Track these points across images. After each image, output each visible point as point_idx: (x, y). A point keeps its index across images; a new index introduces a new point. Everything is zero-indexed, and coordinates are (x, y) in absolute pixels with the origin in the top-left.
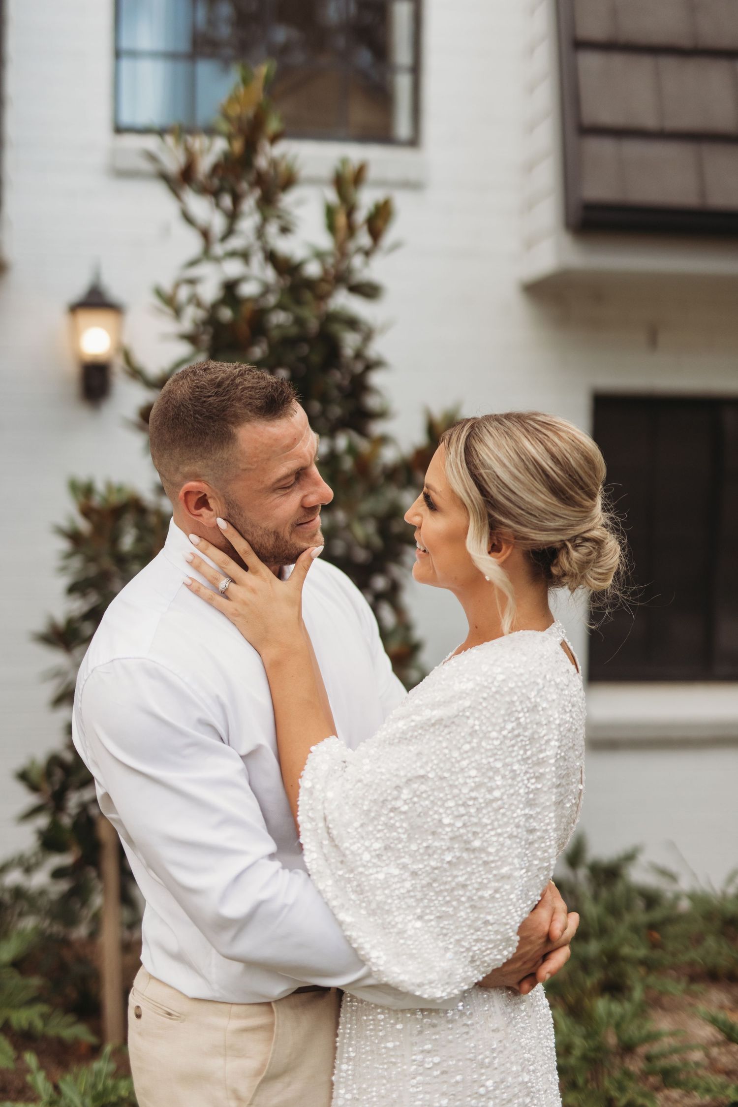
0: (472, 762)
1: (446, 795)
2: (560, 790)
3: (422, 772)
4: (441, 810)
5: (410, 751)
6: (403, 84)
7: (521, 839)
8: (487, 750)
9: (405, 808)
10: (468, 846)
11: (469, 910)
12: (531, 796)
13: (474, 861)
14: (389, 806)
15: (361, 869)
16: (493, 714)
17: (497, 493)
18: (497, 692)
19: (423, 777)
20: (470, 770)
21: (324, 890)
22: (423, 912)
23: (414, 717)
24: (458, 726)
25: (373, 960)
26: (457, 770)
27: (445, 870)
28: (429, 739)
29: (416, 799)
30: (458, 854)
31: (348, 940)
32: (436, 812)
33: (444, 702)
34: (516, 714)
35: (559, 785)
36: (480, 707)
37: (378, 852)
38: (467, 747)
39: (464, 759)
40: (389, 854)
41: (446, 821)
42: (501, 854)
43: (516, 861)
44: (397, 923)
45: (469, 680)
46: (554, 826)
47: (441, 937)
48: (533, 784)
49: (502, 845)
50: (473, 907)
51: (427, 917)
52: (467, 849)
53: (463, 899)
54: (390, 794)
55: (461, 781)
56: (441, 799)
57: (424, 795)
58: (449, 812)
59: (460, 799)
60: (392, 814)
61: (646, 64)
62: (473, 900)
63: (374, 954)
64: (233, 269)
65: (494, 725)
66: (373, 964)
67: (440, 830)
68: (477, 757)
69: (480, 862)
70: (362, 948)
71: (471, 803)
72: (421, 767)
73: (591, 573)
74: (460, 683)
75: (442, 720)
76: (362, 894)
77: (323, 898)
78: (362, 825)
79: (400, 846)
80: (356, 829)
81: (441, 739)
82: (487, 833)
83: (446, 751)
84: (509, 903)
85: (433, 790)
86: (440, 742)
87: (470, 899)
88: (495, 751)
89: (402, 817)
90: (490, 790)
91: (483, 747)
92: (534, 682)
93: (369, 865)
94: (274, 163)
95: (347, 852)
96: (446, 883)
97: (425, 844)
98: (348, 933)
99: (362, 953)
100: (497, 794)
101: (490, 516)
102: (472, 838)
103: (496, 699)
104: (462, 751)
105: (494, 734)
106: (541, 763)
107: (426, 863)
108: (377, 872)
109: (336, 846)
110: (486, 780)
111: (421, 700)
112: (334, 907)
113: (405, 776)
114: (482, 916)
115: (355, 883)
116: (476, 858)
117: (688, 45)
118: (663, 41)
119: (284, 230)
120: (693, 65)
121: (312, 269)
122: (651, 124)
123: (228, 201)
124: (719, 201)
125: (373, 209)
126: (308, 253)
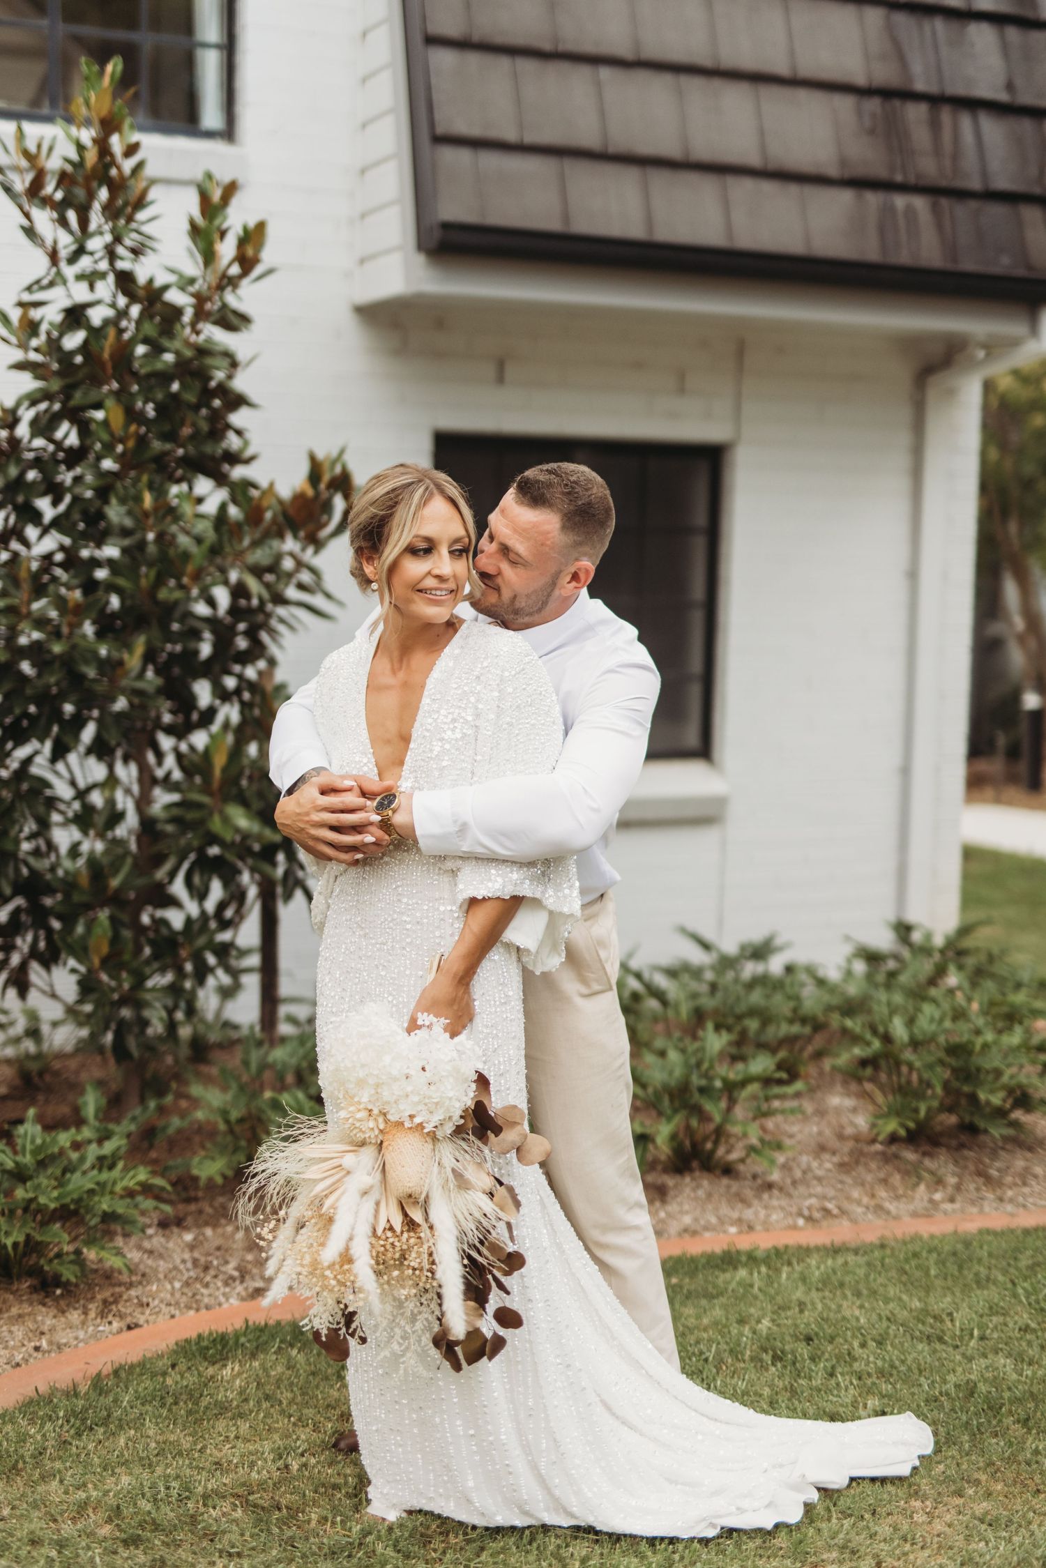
6: (209, 65)
61: (504, 62)
64: (81, 293)
117: (547, 46)
118: (520, 40)
119: (136, 252)
120: (553, 71)
121: (174, 297)
122: (510, 135)
123: (72, 216)
124: (583, 225)
125: (241, 232)
126: (171, 278)
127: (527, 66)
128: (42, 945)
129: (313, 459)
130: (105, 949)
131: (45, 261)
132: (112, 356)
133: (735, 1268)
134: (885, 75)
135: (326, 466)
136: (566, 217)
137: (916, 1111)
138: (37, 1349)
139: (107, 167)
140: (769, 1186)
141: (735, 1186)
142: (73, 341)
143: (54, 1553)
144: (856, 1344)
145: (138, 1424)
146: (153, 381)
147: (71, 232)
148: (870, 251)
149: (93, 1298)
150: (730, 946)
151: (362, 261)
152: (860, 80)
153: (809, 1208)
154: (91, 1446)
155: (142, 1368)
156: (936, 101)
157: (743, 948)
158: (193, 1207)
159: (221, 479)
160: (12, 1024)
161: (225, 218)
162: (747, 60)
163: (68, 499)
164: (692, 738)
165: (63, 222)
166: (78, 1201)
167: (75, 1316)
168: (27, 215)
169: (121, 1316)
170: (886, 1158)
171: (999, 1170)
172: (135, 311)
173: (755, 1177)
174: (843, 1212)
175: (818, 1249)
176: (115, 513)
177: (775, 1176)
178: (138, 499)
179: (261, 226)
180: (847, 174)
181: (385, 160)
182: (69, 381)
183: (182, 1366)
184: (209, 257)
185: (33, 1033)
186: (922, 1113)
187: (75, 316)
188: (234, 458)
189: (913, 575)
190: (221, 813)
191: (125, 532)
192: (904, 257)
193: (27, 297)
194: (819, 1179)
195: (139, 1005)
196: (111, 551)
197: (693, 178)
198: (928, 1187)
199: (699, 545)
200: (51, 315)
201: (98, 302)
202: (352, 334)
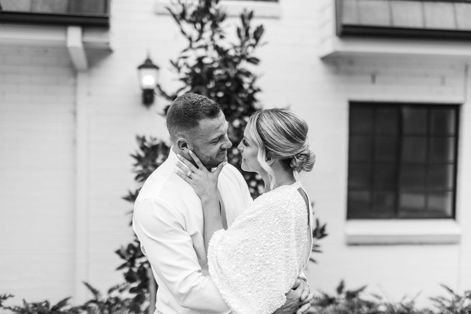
0: (264, 233)
1: (256, 245)
2: (298, 241)
3: (247, 238)
4: (255, 251)
5: (243, 231)
7: (284, 260)
8: (269, 228)
9: (242, 252)
10: (265, 263)
11: (267, 287)
12: (287, 244)
13: (267, 269)
14: (237, 252)
15: (228, 275)
16: (270, 215)
17: (268, 140)
18: (271, 207)
19: (247, 240)
20: (263, 236)
21: (215, 282)
22: (251, 290)
23: (243, 219)
24: (259, 220)
25: (232, 307)
26: (259, 236)
27: (258, 273)
28: (249, 226)
29: (246, 248)
30: (262, 267)
31: (224, 300)
32: (253, 252)
33: (253, 212)
34: (279, 215)
35: (297, 239)
36: (265, 213)
37: (234, 269)
38: (262, 228)
39: (261, 232)
40: (238, 269)
41: (256, 255)
42: (277, 265)
43: (282, 267)
44: (241, 294)
45: (261, 203)
46: (296, 255)
47: (258, 298)
48: (287, 239)
49: (277, 262)
50: (269, 286)
51: (252, 292)
52: (265, 265)
53: (265, 283)
54: (237, 247)
55: (261, 240)
56: (254, 247)
57: (248, 247)
58: (257, 252)
59: (261, 247)
60: (238, 255)
62: (268, 283)
63: (232, 305)
65: (271, 219)
66: (233, 308)
67: (255, 259)
68: (266, 231)
69: (270, 269)
70: (229, 303)
71: (265, 248)
72: (247, 236)
73: (305, 166)
74: (258, 205)
75: (253, 219)
76: (229, 284)
77: (215, 285)
78: (228, 260)
79: (241, 266)
80: (226, 261)
81: (253, 225)
82: (271, 258)
83: (255, 230)
84: (281, 283)
85: (251, 244)
86: (253, 227)
87: (267, 283)
88: (271, 228)
89: (242, 255)
90: (271, 243)
91: (267, 227)
92: (285, 203)
93: (231, 273)
94: (217, 11)
95: (223, 269)
96: (259, 278)
97: (250, 264)
98: (223, 298)
99: (229, 304)
100: (273, 243)
101: (266, 148)
102: (266, 260)
103: (271, 210)
104: (260, 229)
105: (271, 223)
106: (289, 231)
107: (251, 271)
108: (234, 276)
109: (220, 267)
110: (269, 239)
111: (245, 212)
112: (218, 288)
113: (241, 240)
114: (272, 289)
115: (226, 281)
116: (268, 267)
124: (398, 24)
125: (256, 29)
126: (231, 47)
131: (187, 42)
136: (391, 21)
151: (323, 42)
179: (262, 27)
187: (200, 61)
193: (183, 55)
199: (451, 141)
201: (207, 56)
202: (320, 69)
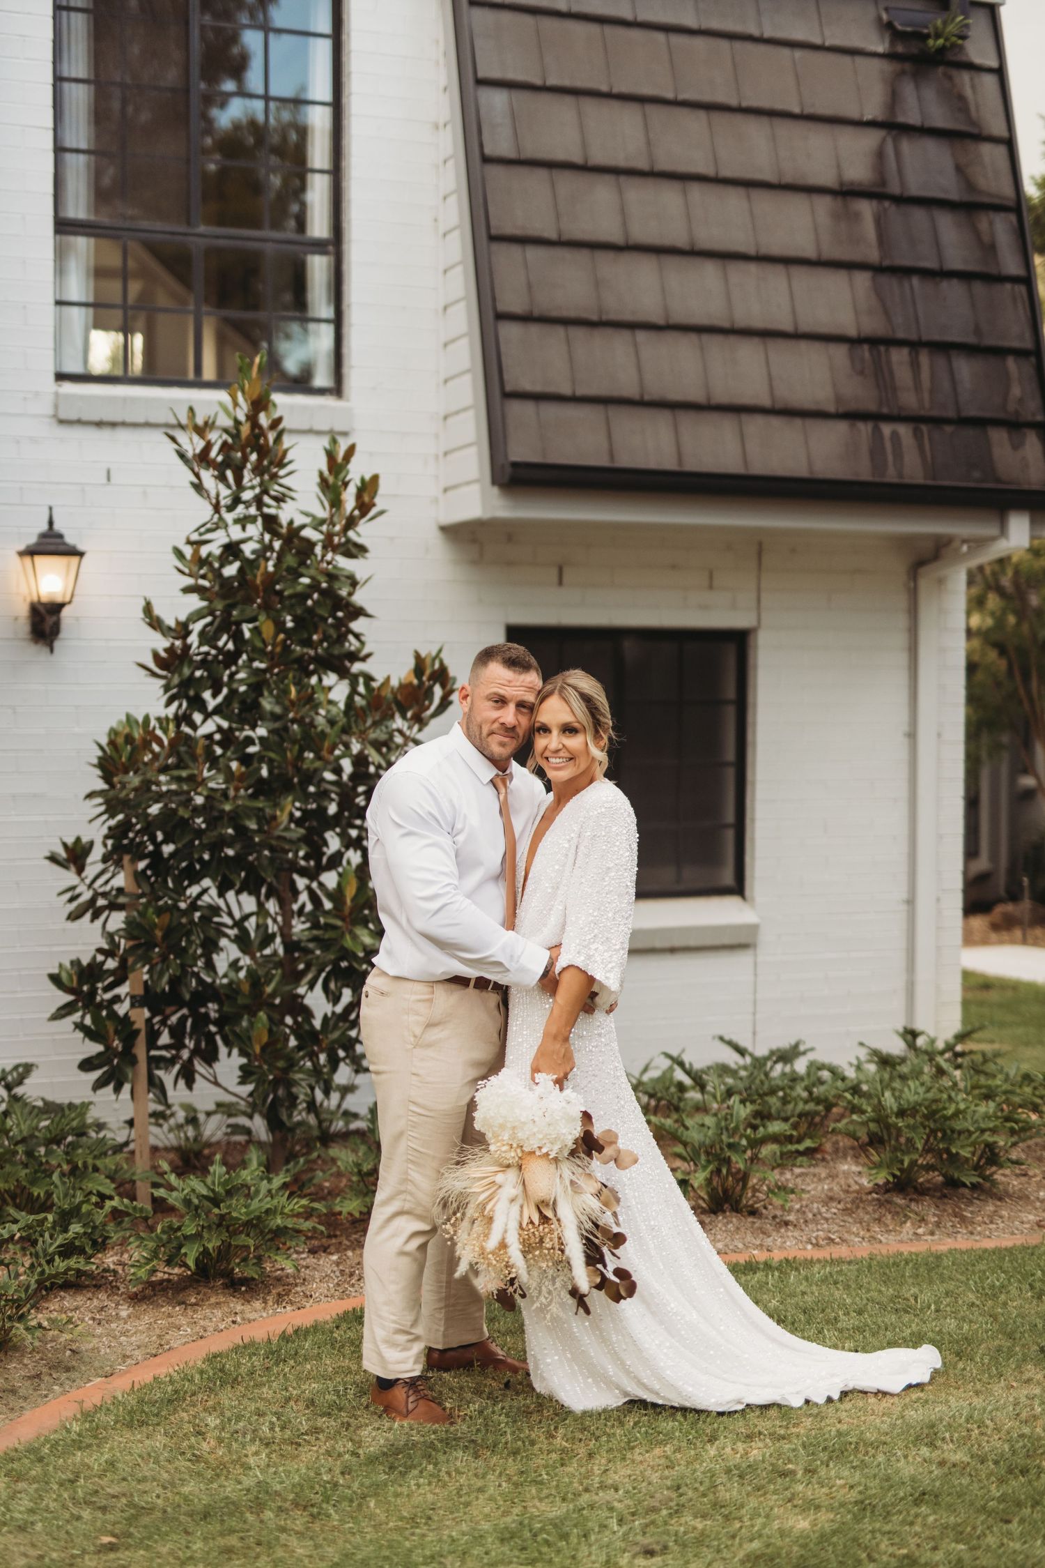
61: (560, 331)
64: (236, 533)
117: (594, 317)
118: (572, 314)
119: (279, 499)
120: (599, 337)
121: (308, 533)
122: (566, 390)
123: (229, 474)
124: (625, 460)
125: (359, 484)
126: (307, 520)
127: (578, 333)
128: (203, 1045)
129: (418, 656)
130: (265, 1039)
131: (209, 510)
132: (263, 582)
133: (755, 1273)
134: (873, 326)
135: (428, 662)
137: (902, 1162)
138: (234, 1322)
139: (257, 437)
140: (787, 1223)
141: (758, 1223)
142: (231, 570)
143: (274, 1419)
144: (841, 1313)
145: (319, 1357)
146: (293, 601)
147: (229, 487)
148: (863, 471)
149: (270, 1292)
150: (761, 1051)
151: (446, 490)
152: (852, 332)
153: (816, 1238)
154: (287, 1370)
155: (316, 1328)
156: (914, 345)
157: (772, 1053)
158: (334, 1241)
159: (343, 673)
160: (173, 1115)
161: (348, 472)
162: (757, 321)
163: (225, 691)
164: (728, 878)
165: (222, 478)
166: (259, 1218)
167: (258, 1304)
168: (197, 475)
169: (292, 1303)
170: (880, 1204)
171: (972, 1212)
172: (277, 545)
173: (774, 1217)
174: (843, 1240)
175: (819, 1261)
176: (267, 704)
177: (791, 1217)
178: (286, 692)
179: (375, 478)
180: (841, 410)
181: (465, 409)
182: (228, 602)
183: (344, 1326)
184: (336, 503)
185: (192, 1120)
186: (906, 1164)
187: (232, 550)
188: (354, 657)
189: (912, 735)
190: (351, 932)
191: (275, 717)
192: (891, 476)
193: (195, 537)
194: (827, 1219)
195: (290, 1084)
196: (261, 731)
197: (715, 417)
198: (913, 1224)
199: (730, 713)
200: (214, 548)
201: (250, 539)
202: (438, 547)
